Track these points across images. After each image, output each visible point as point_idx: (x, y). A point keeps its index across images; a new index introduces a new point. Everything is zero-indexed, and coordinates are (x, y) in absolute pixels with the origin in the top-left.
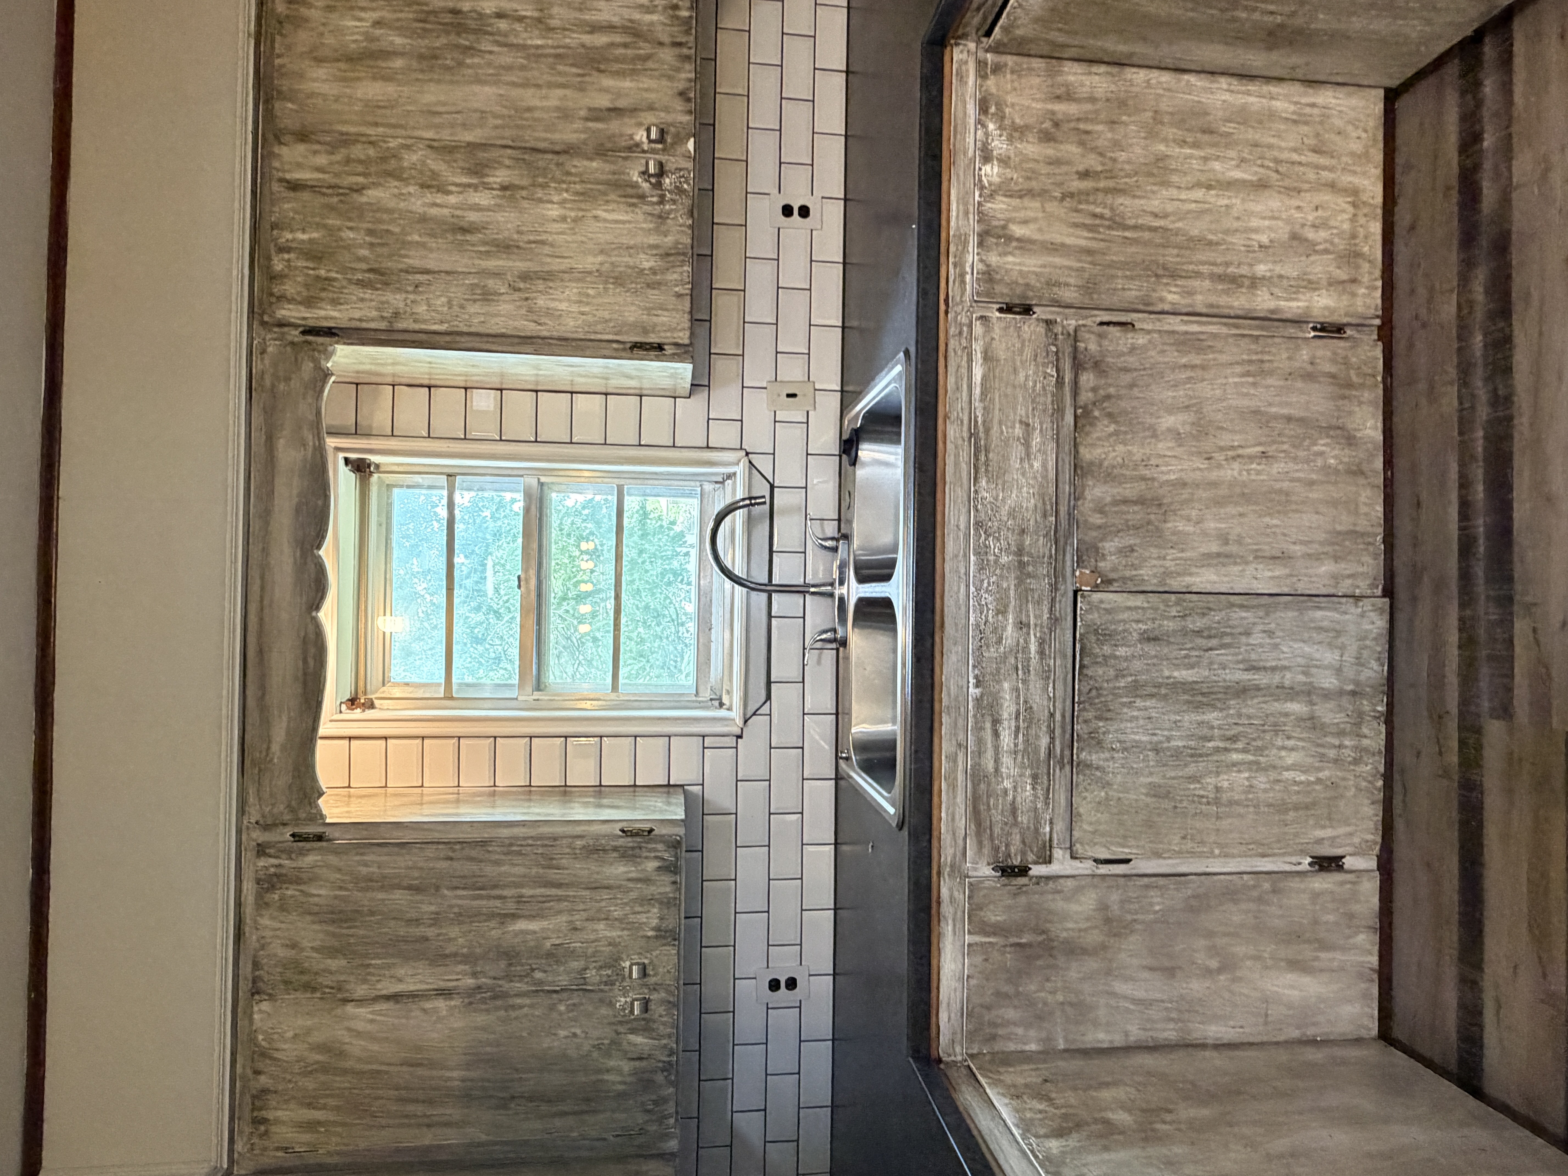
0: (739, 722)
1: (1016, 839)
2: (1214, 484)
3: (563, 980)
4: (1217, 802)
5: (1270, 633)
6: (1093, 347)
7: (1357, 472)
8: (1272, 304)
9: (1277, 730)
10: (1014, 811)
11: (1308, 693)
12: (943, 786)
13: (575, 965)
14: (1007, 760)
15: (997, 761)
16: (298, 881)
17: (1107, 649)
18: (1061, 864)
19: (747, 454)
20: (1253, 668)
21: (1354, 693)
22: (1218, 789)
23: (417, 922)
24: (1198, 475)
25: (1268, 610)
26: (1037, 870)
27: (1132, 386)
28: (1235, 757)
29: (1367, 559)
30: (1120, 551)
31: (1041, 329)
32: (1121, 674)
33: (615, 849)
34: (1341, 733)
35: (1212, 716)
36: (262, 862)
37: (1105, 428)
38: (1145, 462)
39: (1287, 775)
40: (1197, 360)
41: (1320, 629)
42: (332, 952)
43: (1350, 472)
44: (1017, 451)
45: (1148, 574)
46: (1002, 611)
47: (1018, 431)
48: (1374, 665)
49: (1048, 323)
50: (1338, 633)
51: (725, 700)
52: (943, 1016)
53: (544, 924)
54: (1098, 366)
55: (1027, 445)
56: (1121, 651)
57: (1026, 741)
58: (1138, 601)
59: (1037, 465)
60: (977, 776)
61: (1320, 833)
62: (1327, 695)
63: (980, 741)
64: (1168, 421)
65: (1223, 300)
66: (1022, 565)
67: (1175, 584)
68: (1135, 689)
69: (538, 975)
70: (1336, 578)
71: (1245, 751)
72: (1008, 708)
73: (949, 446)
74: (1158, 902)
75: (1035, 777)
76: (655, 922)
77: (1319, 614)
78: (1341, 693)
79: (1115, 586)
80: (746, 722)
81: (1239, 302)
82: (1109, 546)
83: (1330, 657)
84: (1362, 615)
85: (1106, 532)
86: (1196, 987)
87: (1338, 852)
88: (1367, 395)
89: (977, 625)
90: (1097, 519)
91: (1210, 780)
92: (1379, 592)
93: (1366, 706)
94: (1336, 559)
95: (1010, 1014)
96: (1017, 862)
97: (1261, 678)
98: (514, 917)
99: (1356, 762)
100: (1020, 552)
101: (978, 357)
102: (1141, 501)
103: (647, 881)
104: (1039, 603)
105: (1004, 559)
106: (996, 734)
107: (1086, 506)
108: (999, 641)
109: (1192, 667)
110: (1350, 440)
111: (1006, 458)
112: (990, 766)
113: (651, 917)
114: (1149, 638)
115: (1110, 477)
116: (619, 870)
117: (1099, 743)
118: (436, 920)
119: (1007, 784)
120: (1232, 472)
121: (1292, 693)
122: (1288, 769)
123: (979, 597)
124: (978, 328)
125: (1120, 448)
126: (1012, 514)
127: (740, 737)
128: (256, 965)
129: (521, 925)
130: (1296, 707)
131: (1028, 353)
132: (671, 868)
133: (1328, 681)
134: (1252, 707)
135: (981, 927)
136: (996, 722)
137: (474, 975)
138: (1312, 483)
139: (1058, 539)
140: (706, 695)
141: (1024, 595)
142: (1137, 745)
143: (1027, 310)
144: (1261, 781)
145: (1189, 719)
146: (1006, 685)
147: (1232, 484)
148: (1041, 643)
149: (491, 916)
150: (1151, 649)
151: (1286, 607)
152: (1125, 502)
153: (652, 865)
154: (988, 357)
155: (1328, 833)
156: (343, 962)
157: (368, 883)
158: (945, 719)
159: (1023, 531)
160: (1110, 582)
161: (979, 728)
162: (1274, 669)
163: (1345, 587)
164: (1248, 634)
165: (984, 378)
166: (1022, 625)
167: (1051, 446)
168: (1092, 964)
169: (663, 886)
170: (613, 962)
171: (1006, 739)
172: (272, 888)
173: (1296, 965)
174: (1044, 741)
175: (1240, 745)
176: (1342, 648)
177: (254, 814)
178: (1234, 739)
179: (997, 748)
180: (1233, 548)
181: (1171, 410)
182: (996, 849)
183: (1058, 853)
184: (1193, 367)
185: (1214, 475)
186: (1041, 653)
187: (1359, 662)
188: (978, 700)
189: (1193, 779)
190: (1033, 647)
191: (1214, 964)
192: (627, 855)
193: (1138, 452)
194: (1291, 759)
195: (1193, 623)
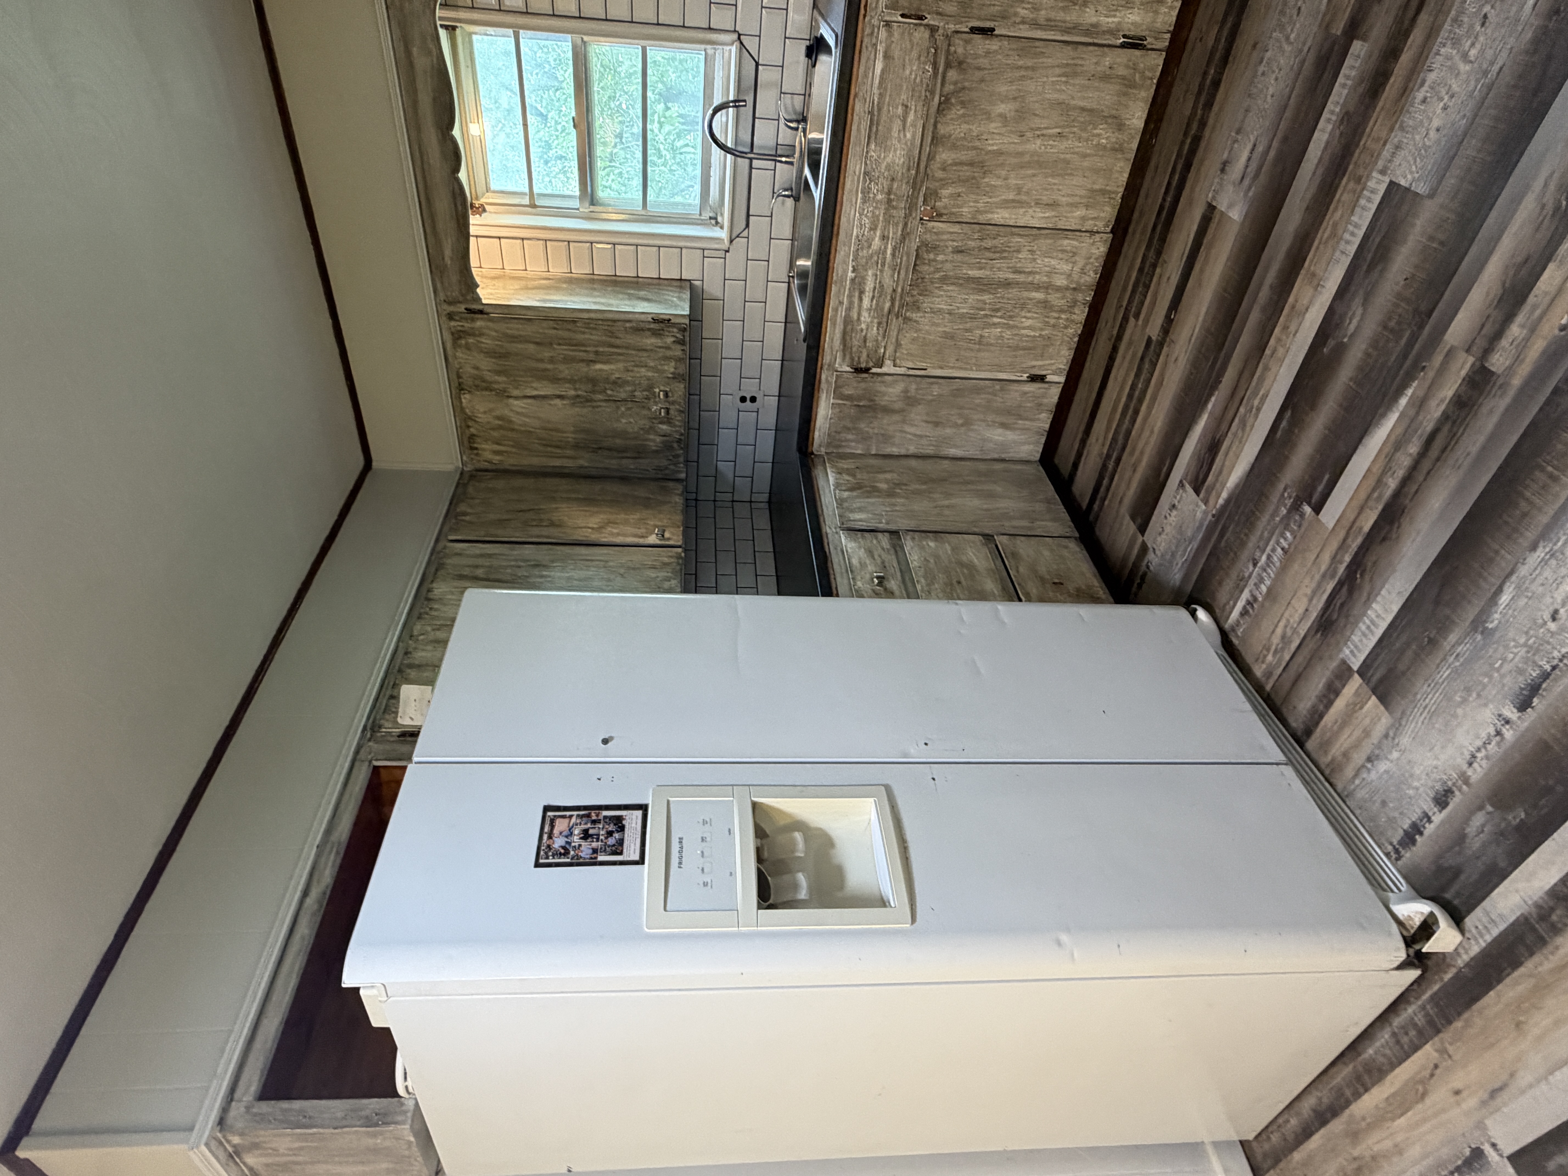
0: (727, 242)
1: (864, 355)
2: (1021, 154)
3: (623, 395)
4: (980, 343)
5: (1032, 252)
6: (960, 50)
7: (1118, 149)
8: (1094, 20)
9: (1023, 307)
10: (865, 341)
11: (1047, 287)
12: (828, 325)
13: (629, 388)
14: (865, 314)
15: (859, 314)
16: (473, 335)
17: (932, 256)
18: (888, 368)
19: (739, 35)
20: (1017, 271)
21: (1074, 289)
22: (981, 336)
23: (541, 360)
24: (1012, 148)
25: (1036, 237)
26: (874, 370)
27: (982, 80)
28: (996, 320)
29: (1108, 209)
30: (951, 196)
31: (927, 34)
32: (937, 270)
33: (649, 329)
34: (1062, 311)
35: (986, 297)
36: (453, 323)
37: (957, 111)
38: (978, 138)
39: (1023, 332)
40: (1030, 63)
41: (1063, 251)
42: (499, 373)
43: (1114, 150)
44: (897, 125)
45: (966, 212)
46: (873, 229)
47: (900, 110)
48: (1092, 274)
49: (933, 29)
50: (1075, 254)
52: (817, 434)
53: (612, 367)
54: (961, 64)
55: (904, 121)
56: (940, 258)
57: (877, 304)
58: (956, 228)
59: (909, 135)
60: (847, 321)
61: (1034, 363)
62: (1058, 289)
63: (851, 303)
64: (1000, 108)
65: (1061, 15)
66: (889, 201)
67: (982, 218)
68: (944, 280)
69: (609, 392)
70: (1084, 219)
71: (1001, 317)
72: (869, 285)
73: (856, 118)
74: (936, 390)
75: (879, 324)
76: (672, 370)
77: (1066, 242)
78: (1067, 288)
79: (944, 218)
80: (731, 241)
82: (945, 192)
83: (1066, 267)
84: (1093, 244)
85: (944, 183)
86: (949, 431)
87: (1044, 373)
88: (1142, 94)
89: (857, 236)
90: (939, 174)
91: (979, 332)
92: (1109, 229)
93: (1080, 297)
94: (1087, 207)
95: (850, 437)
96: (863, 365)
97: (1021, 278)
98: (594, 362)
99: (1066, 327)
100: (889, 193)
101: (880, 56)
102: (971, 164)
103: (668, 348)
104: (897, 224)
105: (879, 197)
106: (861, 299)
107: (935, 166)
108: (869, 247)
109: (981, 269)
110: (1121, 126)
111: (890, 130)
112: (855, 317)
113: (670, 368)
114: (958, 251)
115: (954, 147)
116: (651, 341)
117: (918, 308)
118: (552, 360)
119: (863, 326)
120: (1036, 145)
121: (1038, 288)
122: (1024, 328)
123: (860, 219)
124: (883, 34)
125: (965, 127)
126: (888, 168)
127: (727, 251)
128: (459, 377)
129: (598, 366)
130: (1039, 295)
131: (915, 54)
132: (681, 342)
133: (1061, 281)
134: (1014, 292)
135: (840, 396)
136: (862, 293)
137: (576, 389)
138: (1085, 156)
139: (915, 186)
140: (707, 215)
141: (887, 221)
142: (940, 311)
143: (921, 18)
144: (1008, 334)
145: (973, 298)
146: (870, 273)
147: (1034, 153)
148: (894, 249)
149: (583, 361)
150: (959, 257)
151: (1046, 236)
152: (961, 164)
153: (670, 340)
154: (887, 56)
155: (1040, 363)
156: (505, 379)
157: (513, 339)
158: (834, 289)
159: (893, 180)
160: (940, 215)
161: (850, 296)
162: (1030, 273)
163: (1088, 225)
164: (1018, 251)
165: (883, 71)
166: (884, 238)
167: (920, 124)
168: (896, 417)
169: (677, 351)
170: (650, 388)
171: (866, 302)
172: (460, 338)
173: (1004, 426)
174: (888, 305)
175: (999, 314)
176: (1074, 263)
177: (442, 296)
178: (997, 310)
179: (860, 306)
180: (1024, 198)
181: (1004, 99)
182: (852, 359)
183: (888, 362)
184: (1027, 68)
185: (1020, 149)
186: (893, 255)
187: (1083, 272)
188: (853, 280)
189: (967, 330)
190: (889, 251)
191: (960, 422)
192: (656, 333)
193: (975, 129)
194: (1029, 323)
195: (989, 243)
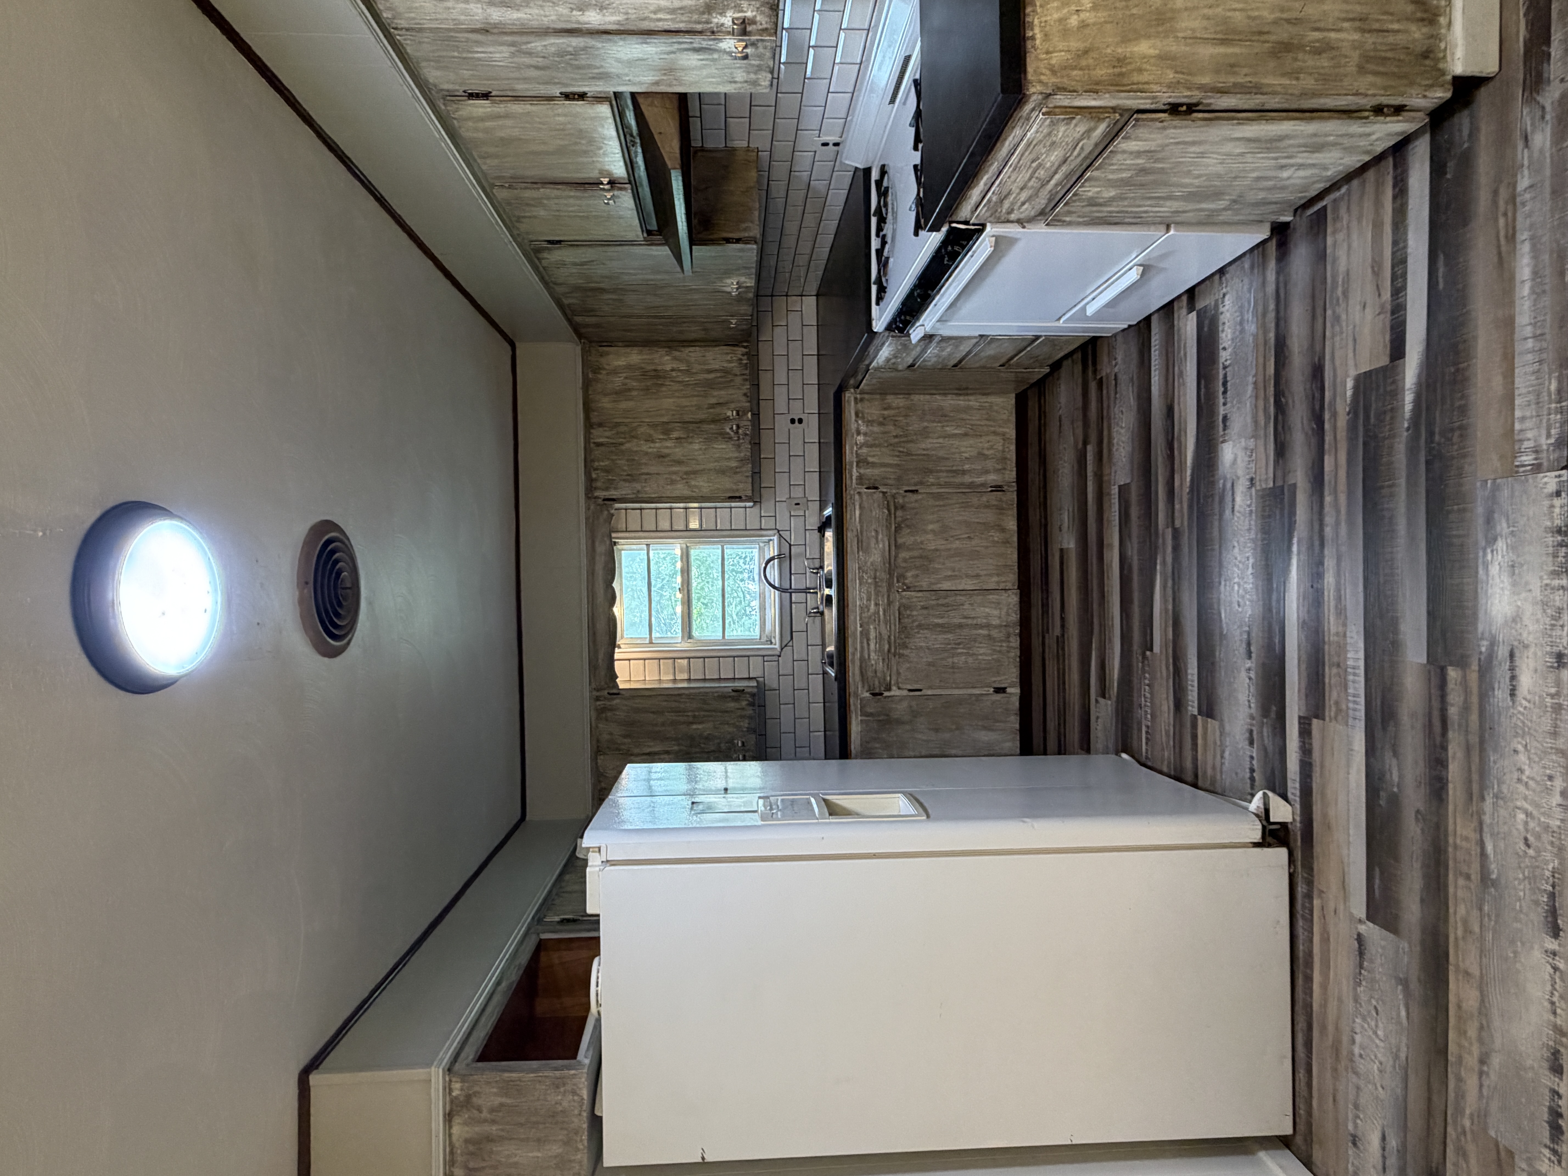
0: (779, 649)
1: (877, 683)
2: (949, 550)
3: (713, 748)
4: (953, 668)
5: (971, 604)
6: (901, 501)
7: (1006, 542)
8: (970, 480)
9: (975, 641)
10: (876, 672)
11: (988, 626)
12: (850, 664)
13: (717, 741)
14: (873, 655)
15: (869, 655)
16: (611, 710)
17: (908, 612)
18: (895, 692)
19: (779, 531)
20: (966, 618)
21: (1005, 626)
22: (953, 663)
23: (656, 725)
24: (943, 547)
25: (971, 596)
26: (886, 694)
27: (916, 514)
28: (959, 651)
29: (1011, 575)
30: (913, 576)
31: (881, 495)
32: (913, 622)
33: (730, 697)
34: (1001, 641)
35: (950, 636)
36: (598, 703)
37: (906, 531)
38: (922, 543)
39: (980, 657)
40: (941, 503)
41: (990, 602)
42: (625, 736)
43: (1003, 543)
44: (873, 541)
45: (924, 584)
46: (869, 600)
47: (873, 534)
48: (1014, 615)
49: (884, 493)
50: (999, 603)
51: (773, 641)
52: (852, 747)
53: (704, 725)
54: (903, 507)
55: (877, 538)
56: (915, 613)
57: (880, 647)
58: (920, 594)
59: (881, 546)
60: (862, 659)
61: (994, 679)
62: (996, 627)
63: (862, 647)
64: (930, 527)
65: (952, 480)
66: (876, 583)
67: (935, 587)
68: (920, 626)
69: (702, 746)
70: (998, 583)
71: (963, 648)
72: (872, 635)
73: (849, 540)
74: (931, 705)
75: (883, 659)
76: (746, 725)
77: (991, 597)
78: (1001, 626)
79: (912, 589)
80: (782, 649)
81: (958, 480)
82: (909, 574)
83: (996, 612)
84: (1009, 596)
85: (907, 569)
86: (947, 736)
87: (1003, 686)
88: (1010, 512)
89: (860, 605)
90: (904, 565)
91: (950, 660)
92: (1016, 587)
93: (1011, 630)
94: (998, 575)
95: (877, 745)
96: (877, 691)
97: (970, 621)
98: (692, 723)
99: (1008, 652)
100: (875, 578)
101: (857, 507)
102: (921, 557)
103: (743, 709)
104: (883, 596)
105: (870, 581)
106: (868, 645)
107: (899, 560)
108: (868, 610)
109: (942, 618)
110: (1003, 530)
111: (869, 544)
112: (866, 657)
113: (745, 724)
114: (924, 608)
115: (909, 549)
116: (732, 705)
117: (907, 647)
118: (663, 724)
119: (873, 662)
120: (957, 544)
121: (981, 627)
122: (981, 655)
123: (860, 595)
124: (857, 497)
125: (912, 539)
126: (872, 564)
127: (779, 656)
128: (598, 741)
129: (694, 726)
130: (984, 632)
131: (876, 505)
132: (752, 704)
133: (996, 622)
134: (966, 632)
135: (864, 714)
136: (868, 640)
137: (679, 745)
138: (987, 547)
139: (890, 573)
140: (764, 639)
141: (877, 594)
142: (921, 647)
143: (876, 488)
144: (970, 660)
145: (941, 637)
146: (872, 627)
147: (956, 549)
148: (884, 611)
149: (684, 723)
150: (925, 612)
151: (978, 595)
152: (915, 558)
153: (744, 703)
154: (861, 507)
155: (999, 679)
156: (630, 740)
157: (638, 710)
158: (850, 640)
159: (876, 570)
160: (908, 587)
161: (861, 643)
162: (973, 618)
163: (1002, 586)
164: (962, 605)
165: (860, 515)
166: (877, 605)
167: (886, 540)
168: (908, 727)
169: (749, 712)
170: (731, 741)
171: (872, 646)
172: (602, 712)
173: (985, 728)
174: (887, 647)
175: (961, 646)
176: (1000, 609)
177: (594, 686)
178: (959, 644)
179: (869, 649)
180: (956, 573)
181: (932, 522)
182: (870, 687)
183: (894, 688)
184: (940, 506)
185: (949, 546)
186: (884, 614)
187: (1008, 614)
188: (861, 632)
189: (942, 659)
190: (881, 613)
191: (954, 727)
192: (735, 700)
193: (919, 539)
194: (982, 651)
195: (941, 601)
